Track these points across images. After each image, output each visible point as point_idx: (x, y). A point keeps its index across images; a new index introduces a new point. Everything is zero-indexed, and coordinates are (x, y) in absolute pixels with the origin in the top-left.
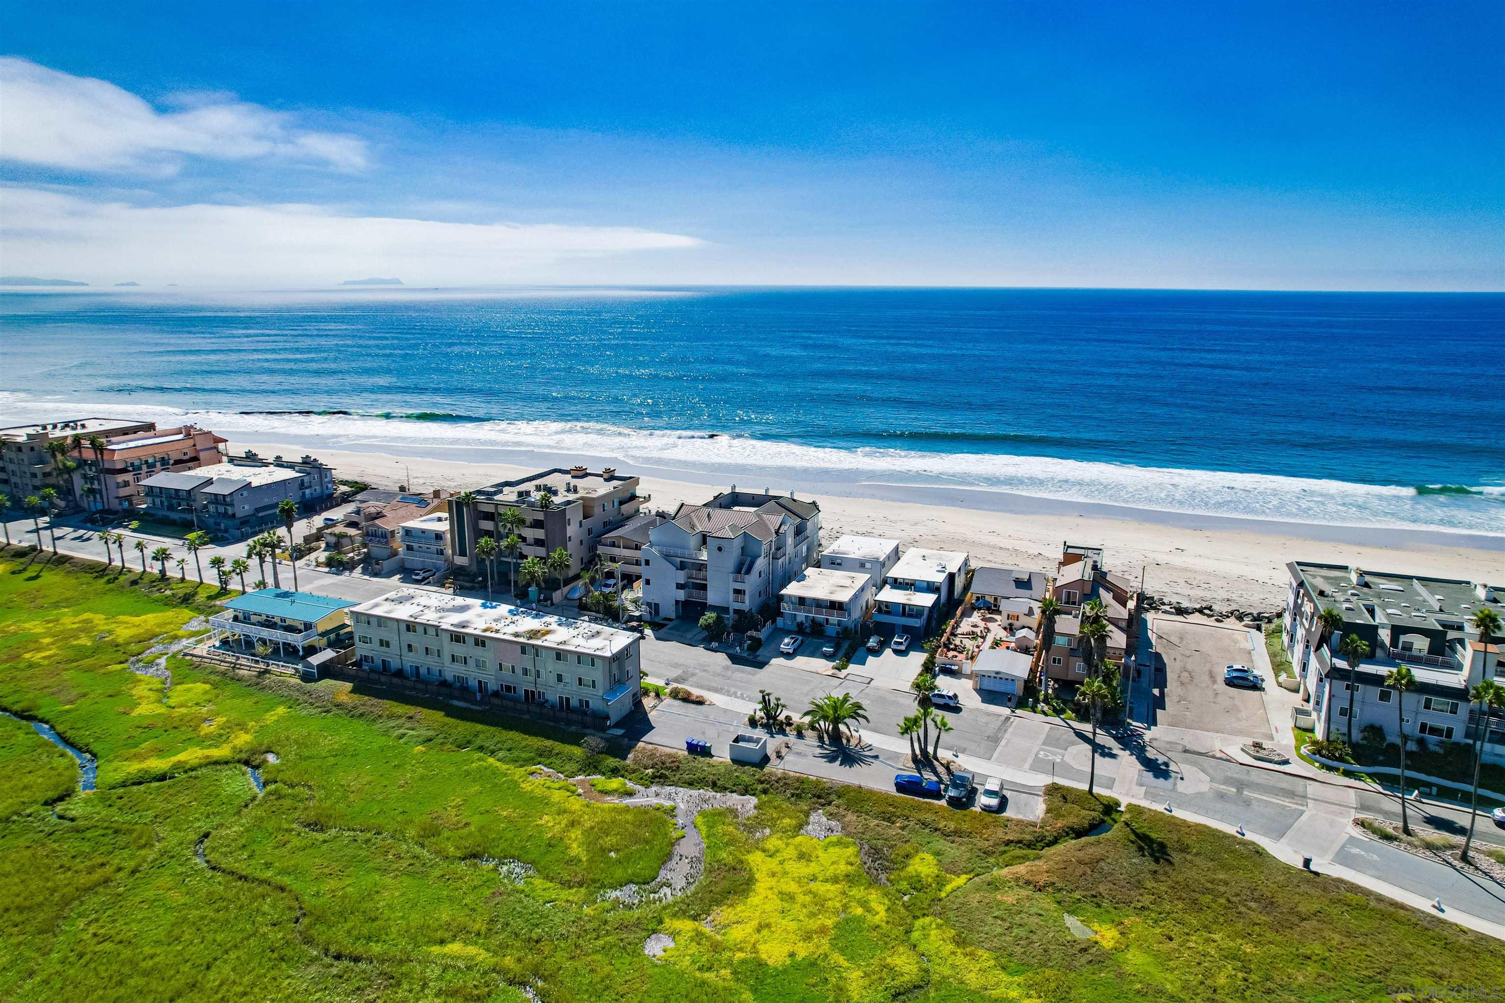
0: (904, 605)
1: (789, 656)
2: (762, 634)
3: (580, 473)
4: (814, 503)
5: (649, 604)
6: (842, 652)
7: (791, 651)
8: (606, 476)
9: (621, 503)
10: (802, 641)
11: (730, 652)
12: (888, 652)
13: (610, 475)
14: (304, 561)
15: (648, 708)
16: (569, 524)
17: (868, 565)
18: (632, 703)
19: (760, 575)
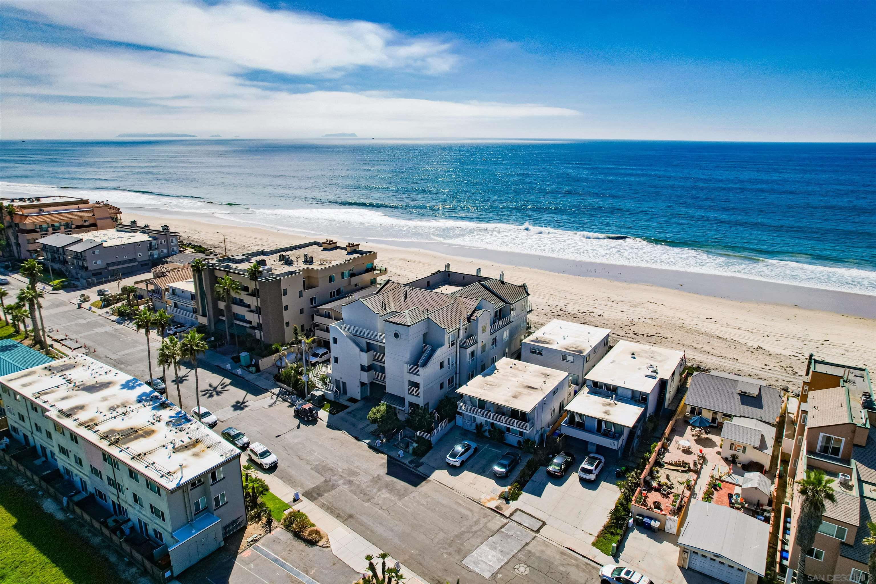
0: (600, 421)
1: (455, 471)
2: (432, 437)
3: (330, 246)
4: (524, 286)
5: (337, 383)
6: (517, 473)
7: (458, 464)
8: (349, 249)
9: (352, 275)
10: (476, 450)
11: (393, 454)
12: (574, 478)
13: (353, 249)
14: (108, 309)
15: (244, 543)
16: (285, 294)
17: (570, 358)
18: (220, 537)
19: (442, 365)
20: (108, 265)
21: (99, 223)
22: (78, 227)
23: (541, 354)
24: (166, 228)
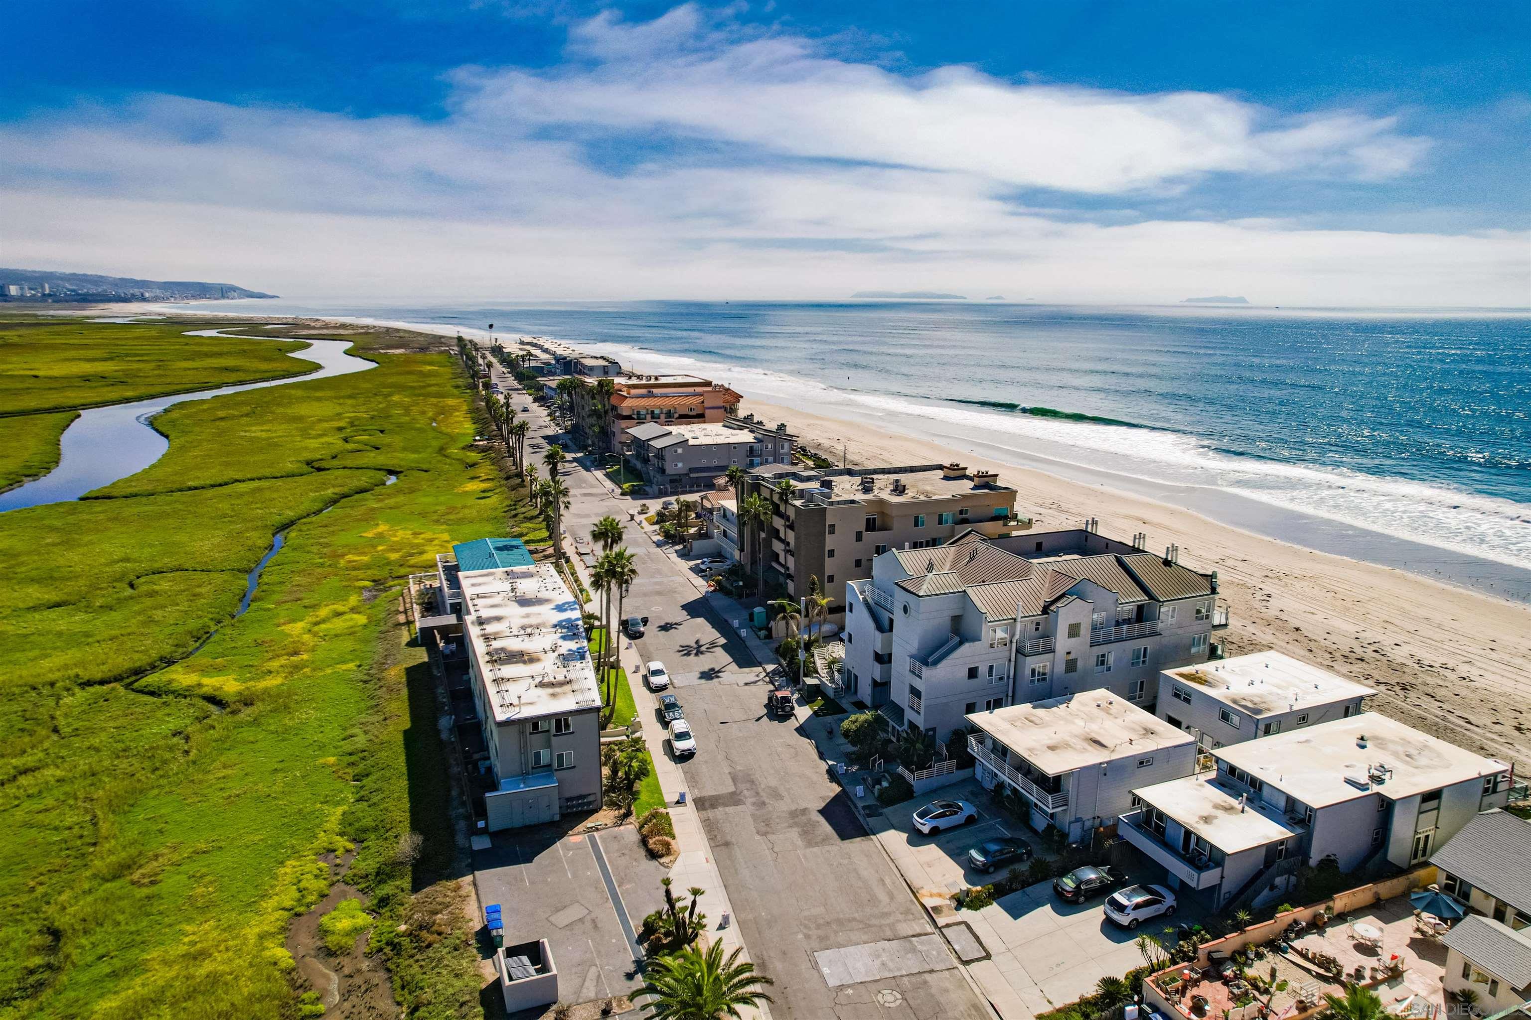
0: (1188, 833)
1: (917, 838)
2: (916, 782)
3: (952, 474)
4: (1211, 578)
5: (846, 674)
6: (1005, 872)
8: (978, 481)
9: (963, 521)
10: (970, 820)
11: (851, 790)
12: (1096, 914)
13: (986, 482)
14: (657, 527)
15: (581, 827)
16: (832, 532)
17: (1236, 719)
18: (556, 809)
19: (973, 673)
20: (691, 470)
21: (708, 413)
22: (682, 417)
23: (1187, 701)
24: (782, 427)
